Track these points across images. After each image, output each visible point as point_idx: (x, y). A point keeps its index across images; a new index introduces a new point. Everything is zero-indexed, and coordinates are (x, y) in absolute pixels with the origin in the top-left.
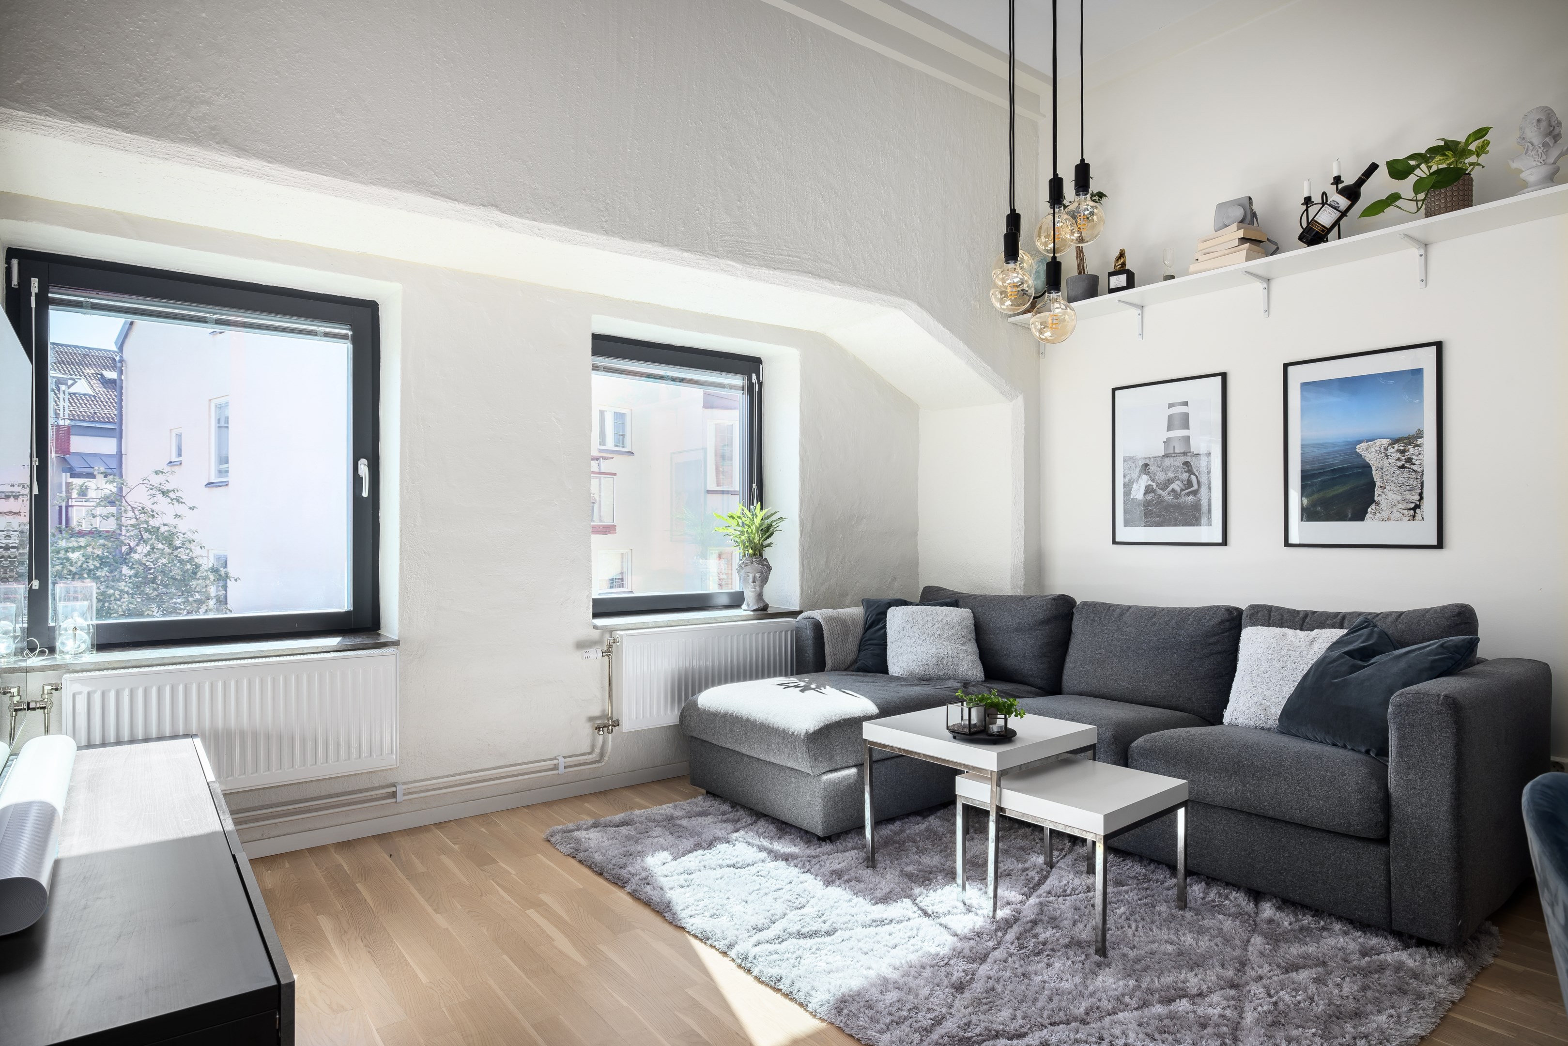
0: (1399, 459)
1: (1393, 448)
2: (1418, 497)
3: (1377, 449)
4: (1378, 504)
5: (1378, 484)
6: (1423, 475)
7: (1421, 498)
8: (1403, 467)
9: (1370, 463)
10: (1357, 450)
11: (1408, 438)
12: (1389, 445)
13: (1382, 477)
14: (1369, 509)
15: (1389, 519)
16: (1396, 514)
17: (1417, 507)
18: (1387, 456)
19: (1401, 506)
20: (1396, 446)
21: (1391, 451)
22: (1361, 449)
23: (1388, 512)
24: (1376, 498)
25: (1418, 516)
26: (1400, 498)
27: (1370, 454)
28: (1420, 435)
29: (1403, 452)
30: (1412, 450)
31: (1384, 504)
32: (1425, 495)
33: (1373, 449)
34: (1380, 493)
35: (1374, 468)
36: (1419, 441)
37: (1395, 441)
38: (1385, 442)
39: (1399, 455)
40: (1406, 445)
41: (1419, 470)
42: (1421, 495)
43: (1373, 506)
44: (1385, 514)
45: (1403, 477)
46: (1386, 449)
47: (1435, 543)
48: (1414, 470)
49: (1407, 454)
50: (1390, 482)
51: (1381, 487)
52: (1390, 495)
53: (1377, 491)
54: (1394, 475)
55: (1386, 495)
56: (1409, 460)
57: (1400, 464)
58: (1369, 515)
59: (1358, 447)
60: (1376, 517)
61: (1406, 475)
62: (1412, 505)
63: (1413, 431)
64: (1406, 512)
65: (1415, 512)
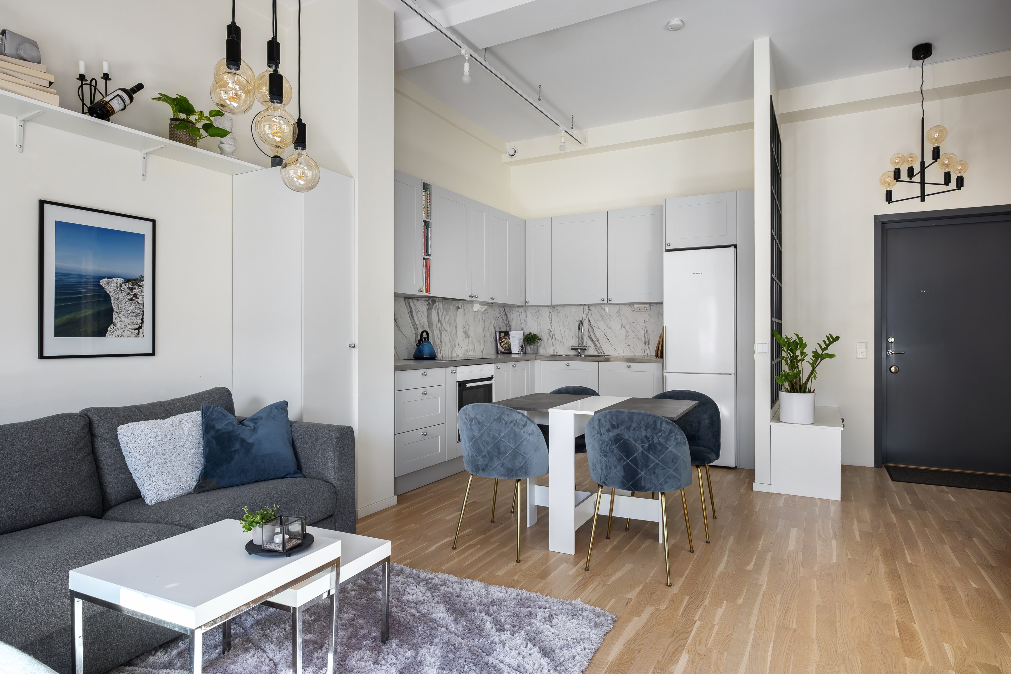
0: (129, 294)
1: (125, 285)
2: (140, 321)
3: (115, 284)
4: (115, 324)
5: (115, 310)
6: (143, 306)
7: (142, 322)
8: (131, 299)
9: (110, 294)
10: (101, 284)
11: (135, 280)
12: (123, 283)
13: (118, 305)
14: (109, 329)
15: (122, 336)
16: (127, 333)
17: (140, 327)
18: (121, 291)
19: (130, 327)
20: (127, 284)
21: (124, 287)
22: (103, 282)
23: (122, 331)
24: (114, 321)
25: (141, 334)
26: (129, 321)
27: (110, 286)
28: (142, 279)
29: (131, 289)
30: (137, 289)
31: (119, 325)
32: (145, 320)
33: (112, 284)
34: (117, 317)
35: (112, 298)
36: (142, 283)
37: (127, 281)
38: (120, 280)
39: (129, 291)
40: (134, 284)
41: (141, 303)
42: (142, 319)
43: (112, 326)
44: (120, 332)
45: (131, 307)
46: (121, 286)
47: (151, 352)
48: (138, 303)
49: (134, 291)
50: (123, 309)
51: (117, 312)
52: (123, 319)
53: (115, 315)
54: (126, 305)
55: (121, 318)
56: (135, 295)
57: (129, 297)
58: (109, 333)
59: (101, 281)
60: (114, 334)
61: (133, 305)
62: (137, 327)
63: (138, 276)
64: (133, 331)
65: (139, 331)
